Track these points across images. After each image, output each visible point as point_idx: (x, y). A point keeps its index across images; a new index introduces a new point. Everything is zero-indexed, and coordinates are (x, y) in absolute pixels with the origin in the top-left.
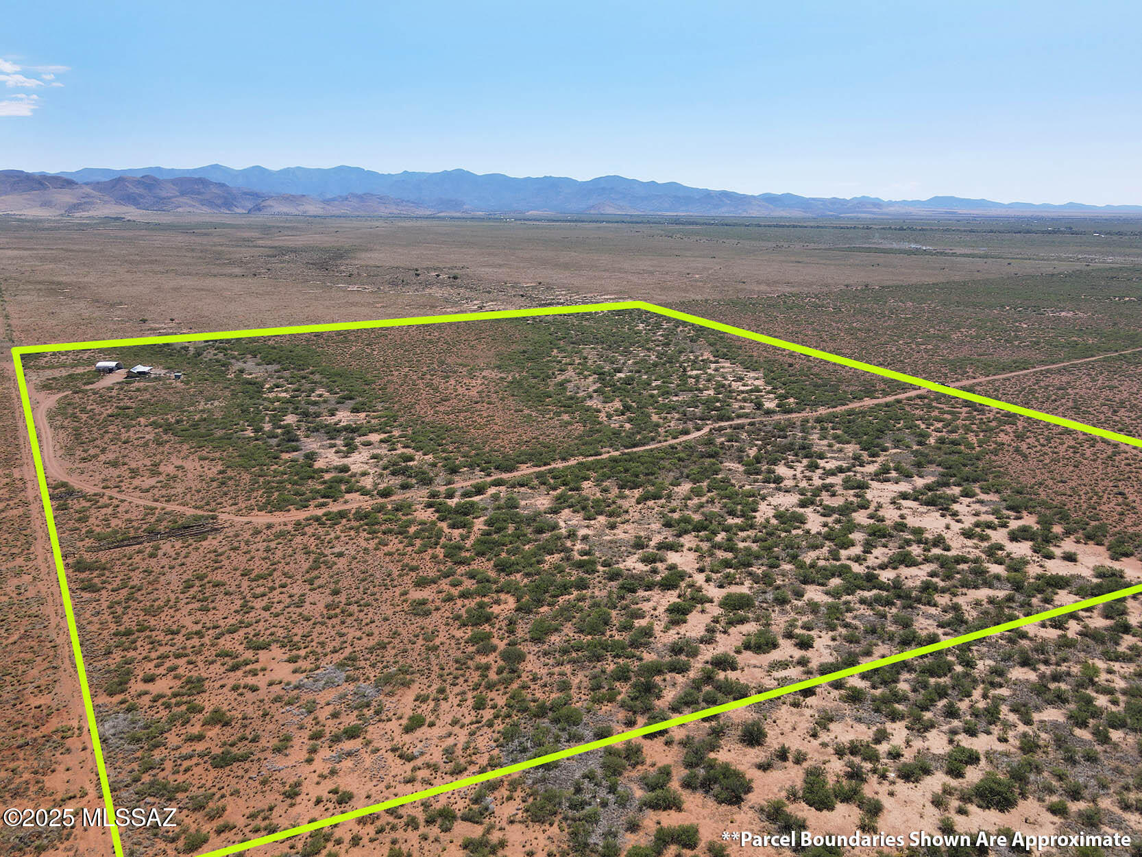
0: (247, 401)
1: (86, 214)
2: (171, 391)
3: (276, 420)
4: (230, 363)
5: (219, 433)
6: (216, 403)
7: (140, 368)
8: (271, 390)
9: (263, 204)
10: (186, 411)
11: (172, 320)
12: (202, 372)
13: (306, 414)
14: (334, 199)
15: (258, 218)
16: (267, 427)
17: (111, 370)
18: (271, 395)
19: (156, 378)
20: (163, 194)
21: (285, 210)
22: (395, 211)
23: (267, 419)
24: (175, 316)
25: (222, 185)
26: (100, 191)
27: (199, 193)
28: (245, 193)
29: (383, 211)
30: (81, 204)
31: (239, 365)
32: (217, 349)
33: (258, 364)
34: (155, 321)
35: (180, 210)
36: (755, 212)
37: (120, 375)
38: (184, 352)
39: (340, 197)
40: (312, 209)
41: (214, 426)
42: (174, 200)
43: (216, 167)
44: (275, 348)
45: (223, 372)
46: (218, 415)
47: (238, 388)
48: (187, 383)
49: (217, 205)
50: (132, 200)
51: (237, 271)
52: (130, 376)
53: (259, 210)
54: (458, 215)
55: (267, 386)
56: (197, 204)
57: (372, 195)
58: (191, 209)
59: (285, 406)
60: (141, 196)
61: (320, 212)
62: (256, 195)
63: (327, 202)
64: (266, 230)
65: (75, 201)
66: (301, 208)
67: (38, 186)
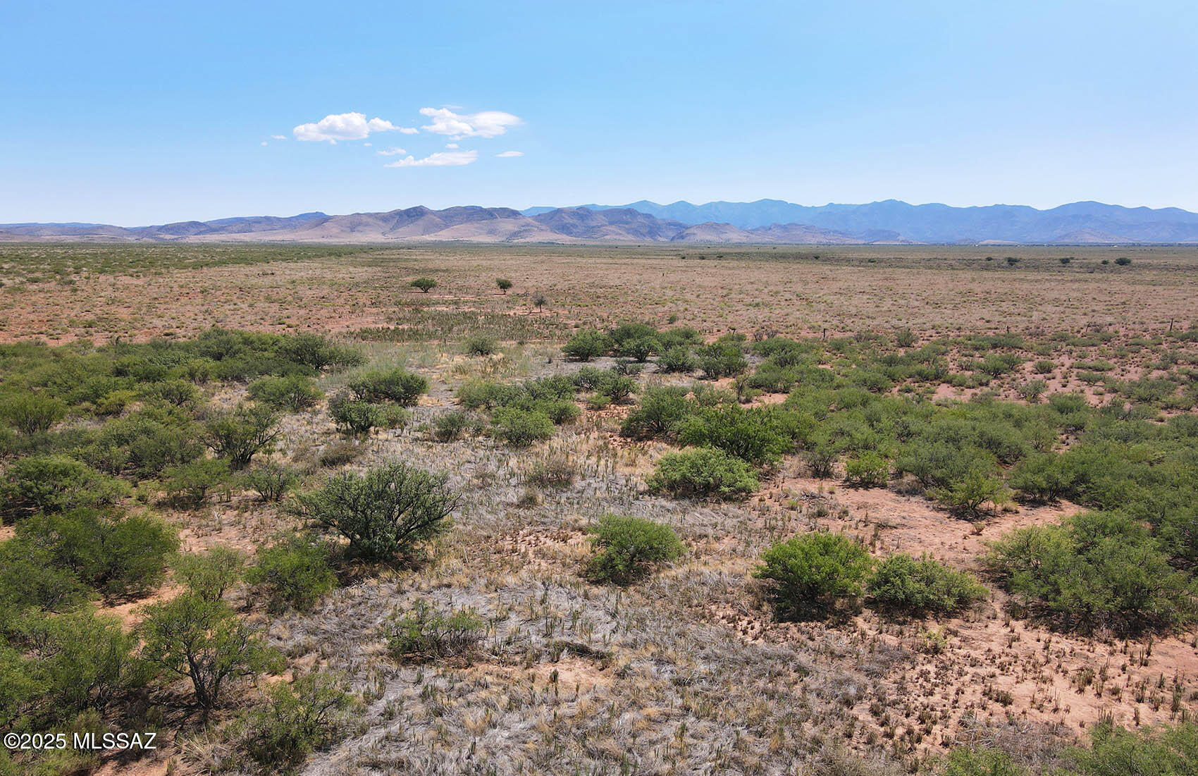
1: (524, 240)
9: (688, 231)
14: (757, 229)
20: (594, 224)
21: (708, 238)
22: (824, 241)
25: (648, 216)
26: (540, 221)
27: (627, 223)
28: (670, 224)
29: (810, 239)
30: (521, 232)
35: (606, 237)
39: (764, 227)
40: (736, 237)
42: (602, 228)
43: (644, 203)
49: (641, 233)
50: (565, 229)
53: (682, 237)
56: (624, 233)
57: (796, 225)
58: (618, 237)
60: (574, 226)
61: (744, 240)
62: (679, 226)
63: (752, 232)
65: (516, 229)
66: (724, 236)
67: (488, 216)
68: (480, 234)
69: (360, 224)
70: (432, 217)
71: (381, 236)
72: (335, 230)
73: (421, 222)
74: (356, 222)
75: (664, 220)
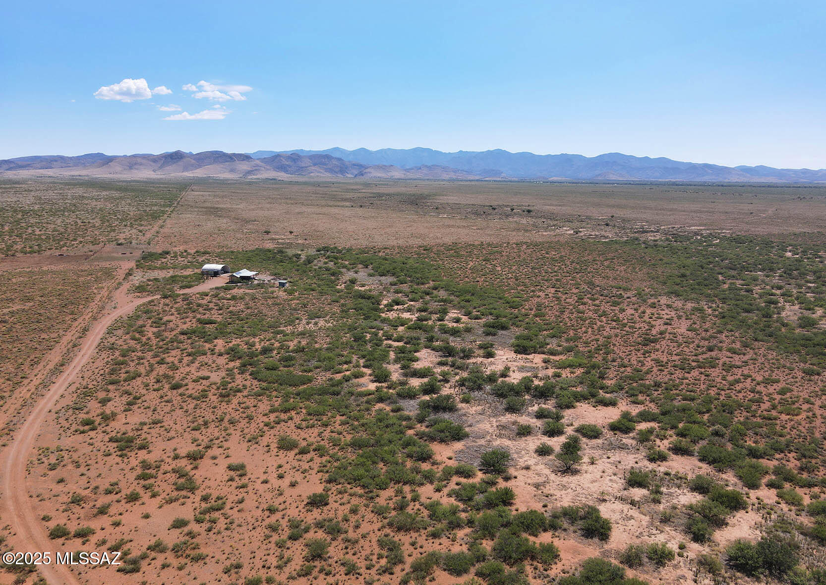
0: (362, 322)
1: (255, 177)
2: (270, 302)
3: (406, 358)
4: (341, 273)
5: (321, 378)
6: (321, 323)
7: (245, 273)
8: (389, 308)
9: (366, 171)
10: (282, 332)
11: (291, 232)
12: (309, 281)
13: (448, 352)
14: (411, 169)
15: (360, 179)
16: (395, 373)
17: (216, 274)
18: (392, 315)
19: (259, 285)
20: (303, 165)
21: (379, 175)
22: (454, 177)
23: (392, 355)
24: (294, 230)
25: (339, 159)
26: (265, 163)
27: (325, 164)
28: (354, 165)
29: (446, 176)
30: (252, 171)
31: (350, 275)
32: (328, 257)
33: (370, 275)
34: (276, 233)
35: (311, 174)
36: (734, 179)
37: (222, 281)
38: (295, 259)
39: (416, 167)
40: (397, 174)
41: (314, 363)
42: (308, 168)
43: (336, 149)
44: (386, 259)
45: (333, 282)
46: (322, 343)
47: (349, 303)
48: (290, 293)
49: (335, 172)
50: (282, 168)
51: (348, 204)
52: (233, 281)
53: (362, 175)
54: (498, 179)
55: (385, 302)
56: (322, 171)
57: (437, 166)
58: (319, 174)
59: (414, 334)
60: (290, 166)
61: (403, 176)
62: (360, 166)
63: (407, 170)
64: (367, 185)
65: (249, 169)
66: (390, 174)
67: (229, 160)
68: (225, 172)
69: (136, 164)
70: (189, 159)
71: (153, 173)
72: (119, 169)
73: (181, 163)
74: (133, 161)
75: (349, 162)
